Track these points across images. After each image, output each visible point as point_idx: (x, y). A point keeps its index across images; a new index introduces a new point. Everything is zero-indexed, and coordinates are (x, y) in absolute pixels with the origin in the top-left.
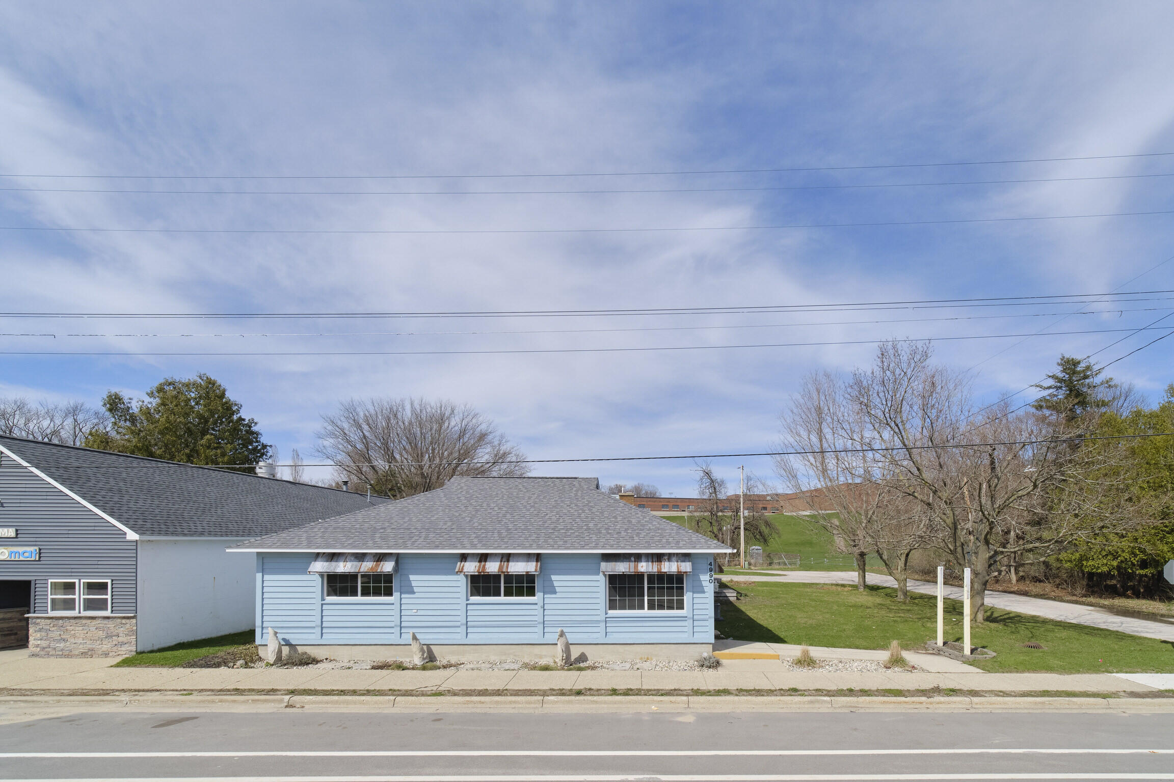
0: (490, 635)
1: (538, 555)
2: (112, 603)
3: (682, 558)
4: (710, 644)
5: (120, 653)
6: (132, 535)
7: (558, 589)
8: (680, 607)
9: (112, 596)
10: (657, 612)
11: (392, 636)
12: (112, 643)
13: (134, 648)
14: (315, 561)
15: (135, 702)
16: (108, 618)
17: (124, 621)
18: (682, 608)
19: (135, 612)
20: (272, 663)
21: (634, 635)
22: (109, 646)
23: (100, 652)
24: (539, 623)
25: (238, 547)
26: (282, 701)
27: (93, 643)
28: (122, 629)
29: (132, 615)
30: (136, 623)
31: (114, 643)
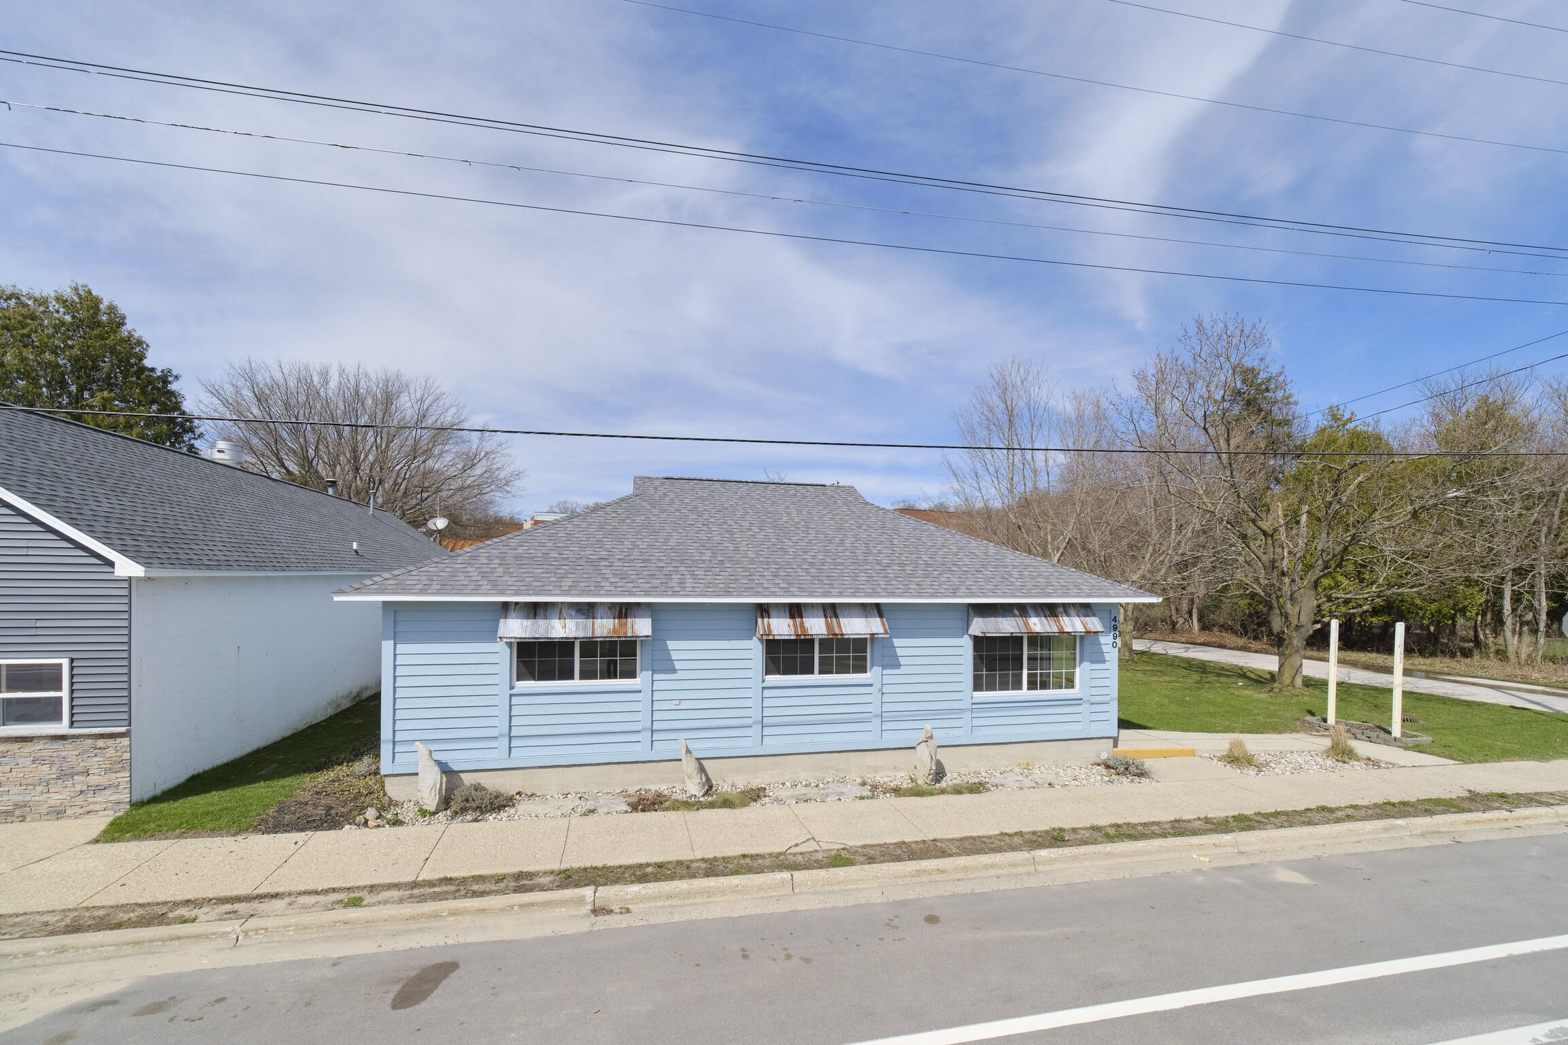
0: (799, 739)
1: (878, 605)
2: (72, 707)
3: (1083, 611)
4: (1110, 738)
5: (91, 807)
6: (126, 567)
7: (902, 661)
8: (1070, 683)
9: (72, 691)
10: (1039, 693)
11: (638, 747)
12: (73, 789)
13: (125, 797)
14: (506, 617)
15: (257, 934)
16: (63, 738)
17: (100, 743)
18: (1073, 687)
19: (126, 723)
20: (432, 808)
21: (1011, 730)
22: (66, 794)
23: (44, 809)
24: (875, 716)
25: (357, 591)
26: (581, 901)
27: (27, 792)
28: (97, 759)
29: (123, 730)
30: (130, 745)
31: (79, 788)
